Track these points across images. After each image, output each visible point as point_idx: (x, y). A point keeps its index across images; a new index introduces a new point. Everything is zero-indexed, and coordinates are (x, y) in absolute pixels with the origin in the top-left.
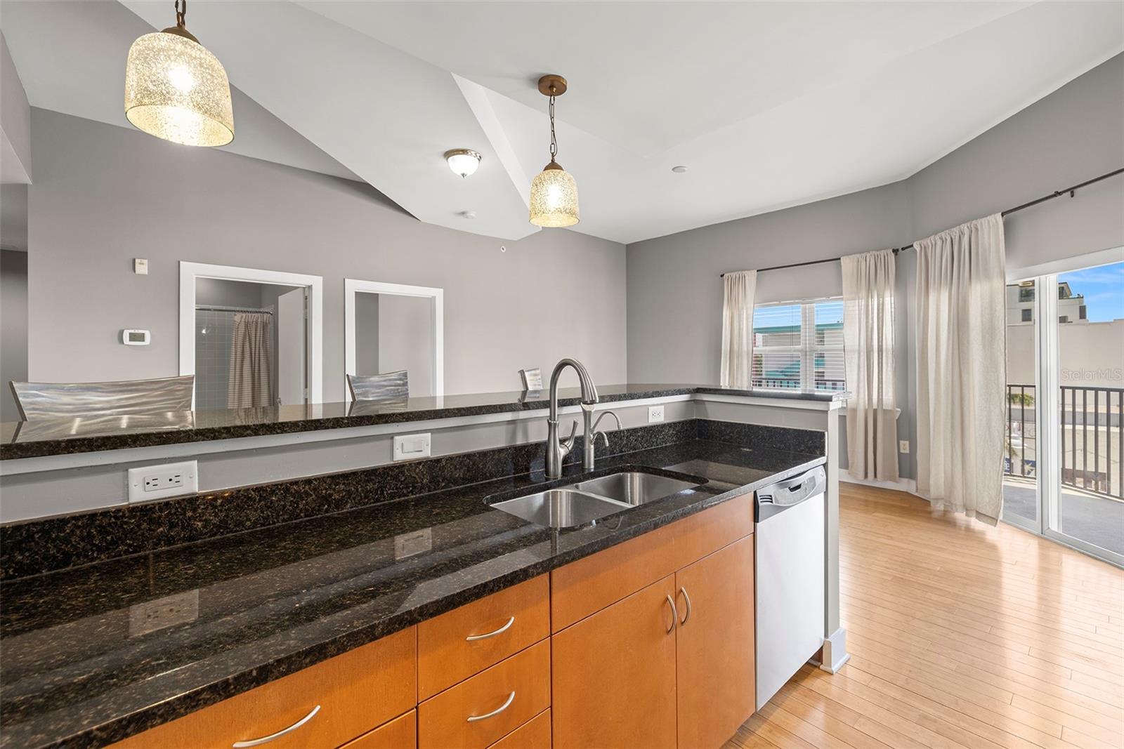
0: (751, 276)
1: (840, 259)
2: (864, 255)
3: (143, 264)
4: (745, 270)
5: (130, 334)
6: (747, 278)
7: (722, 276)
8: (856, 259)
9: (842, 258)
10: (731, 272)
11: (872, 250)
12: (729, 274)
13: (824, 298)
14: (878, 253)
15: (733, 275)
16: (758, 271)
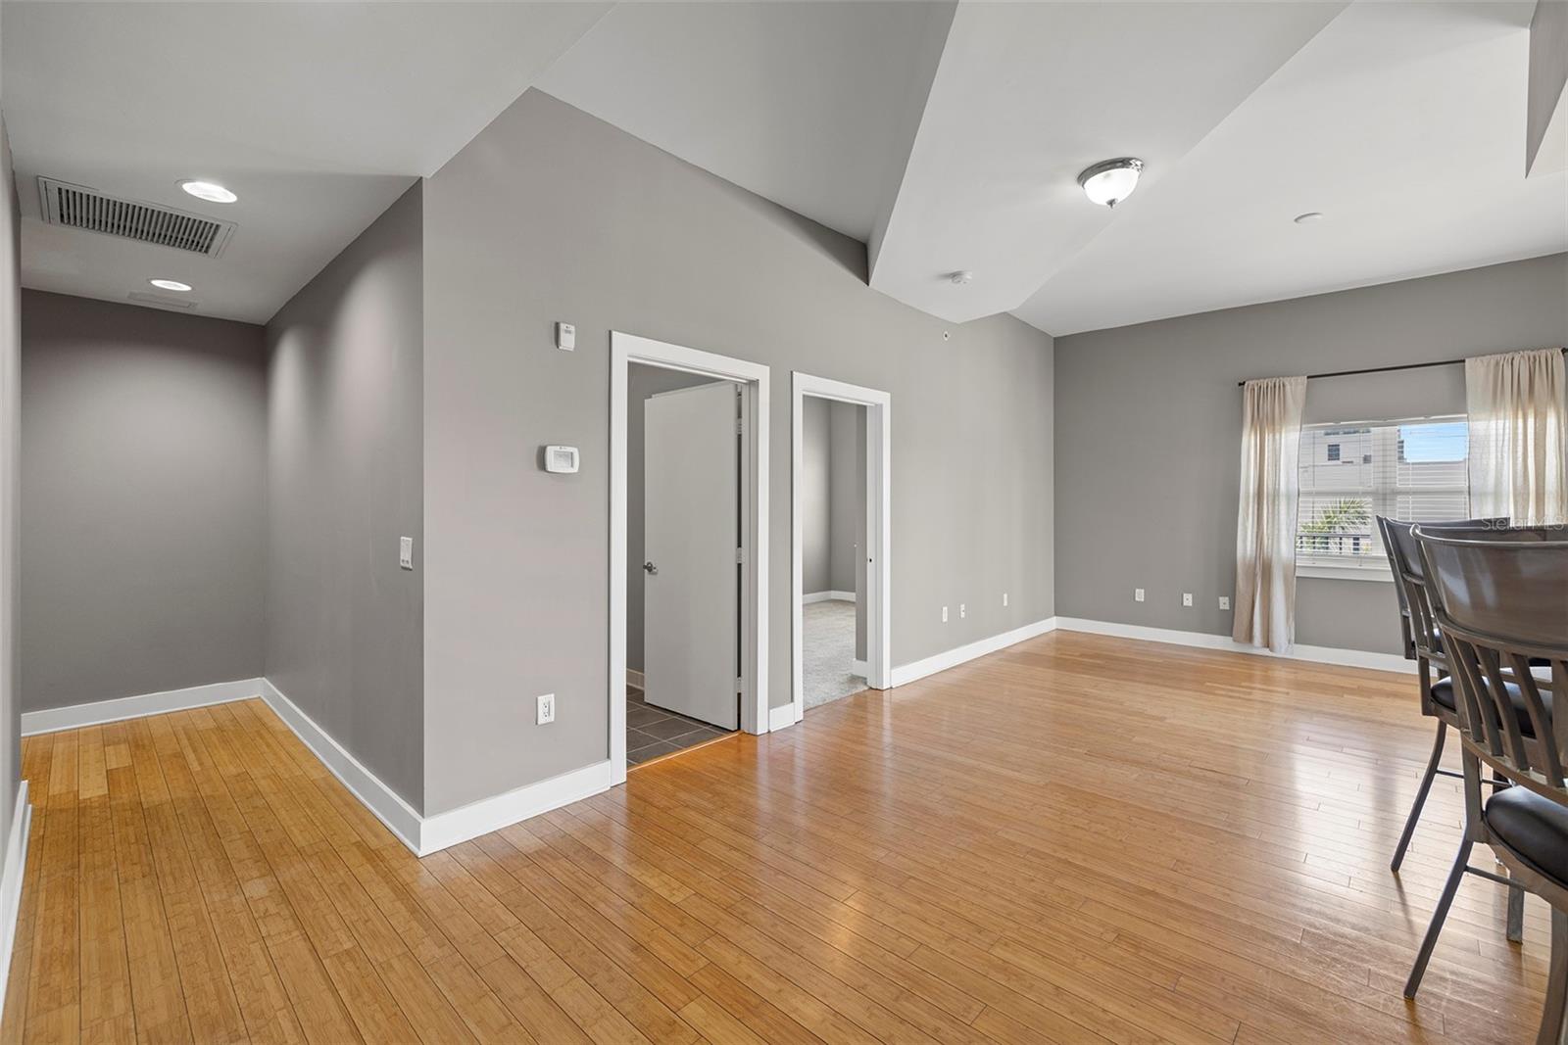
0: (1296, 388)
1: (1464, 361)
2: (1509, 356)
3: (570, 332)
4: (1283, 377)
5: (555, 451)
6: (1288, 387)
7: (1242, 384)
8: (1493, 362)
9: (1467, 360)
10: (1259, 379)
11: (1528, 350)
12: (1251, 383)
13: (1422, 418)
14: (1535, 353)
15: (1264, 383)
16: (1308, 377)
